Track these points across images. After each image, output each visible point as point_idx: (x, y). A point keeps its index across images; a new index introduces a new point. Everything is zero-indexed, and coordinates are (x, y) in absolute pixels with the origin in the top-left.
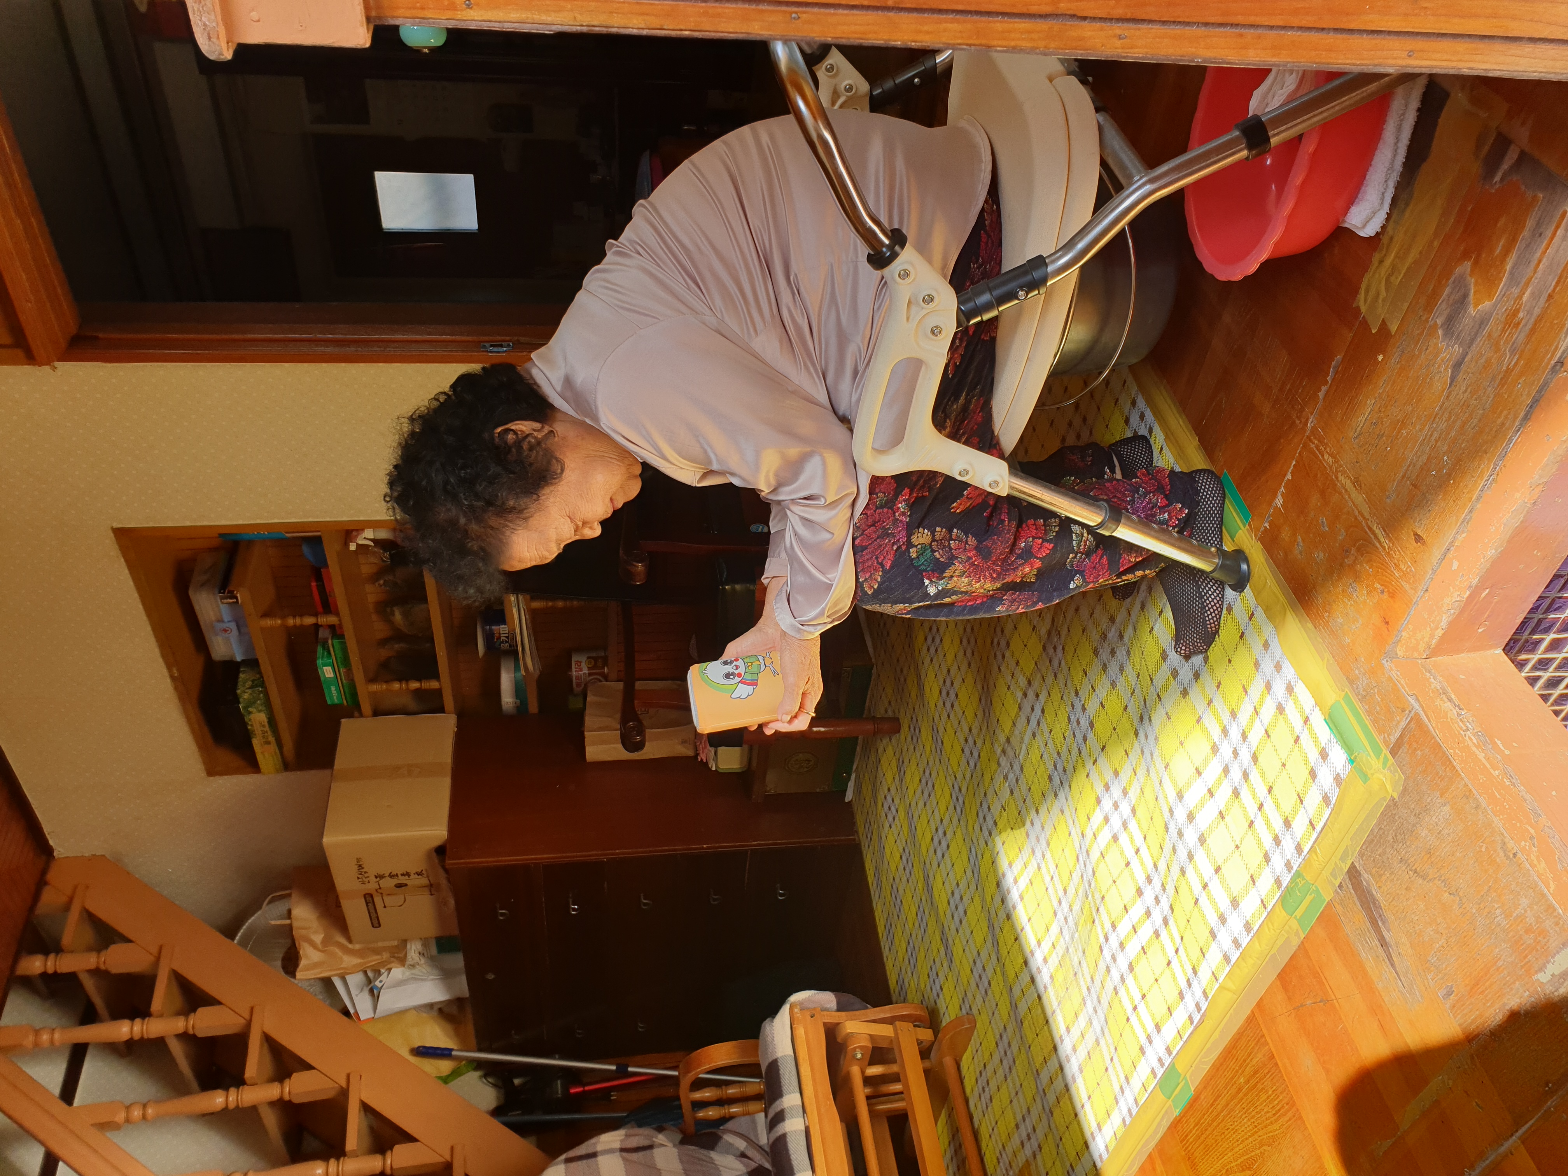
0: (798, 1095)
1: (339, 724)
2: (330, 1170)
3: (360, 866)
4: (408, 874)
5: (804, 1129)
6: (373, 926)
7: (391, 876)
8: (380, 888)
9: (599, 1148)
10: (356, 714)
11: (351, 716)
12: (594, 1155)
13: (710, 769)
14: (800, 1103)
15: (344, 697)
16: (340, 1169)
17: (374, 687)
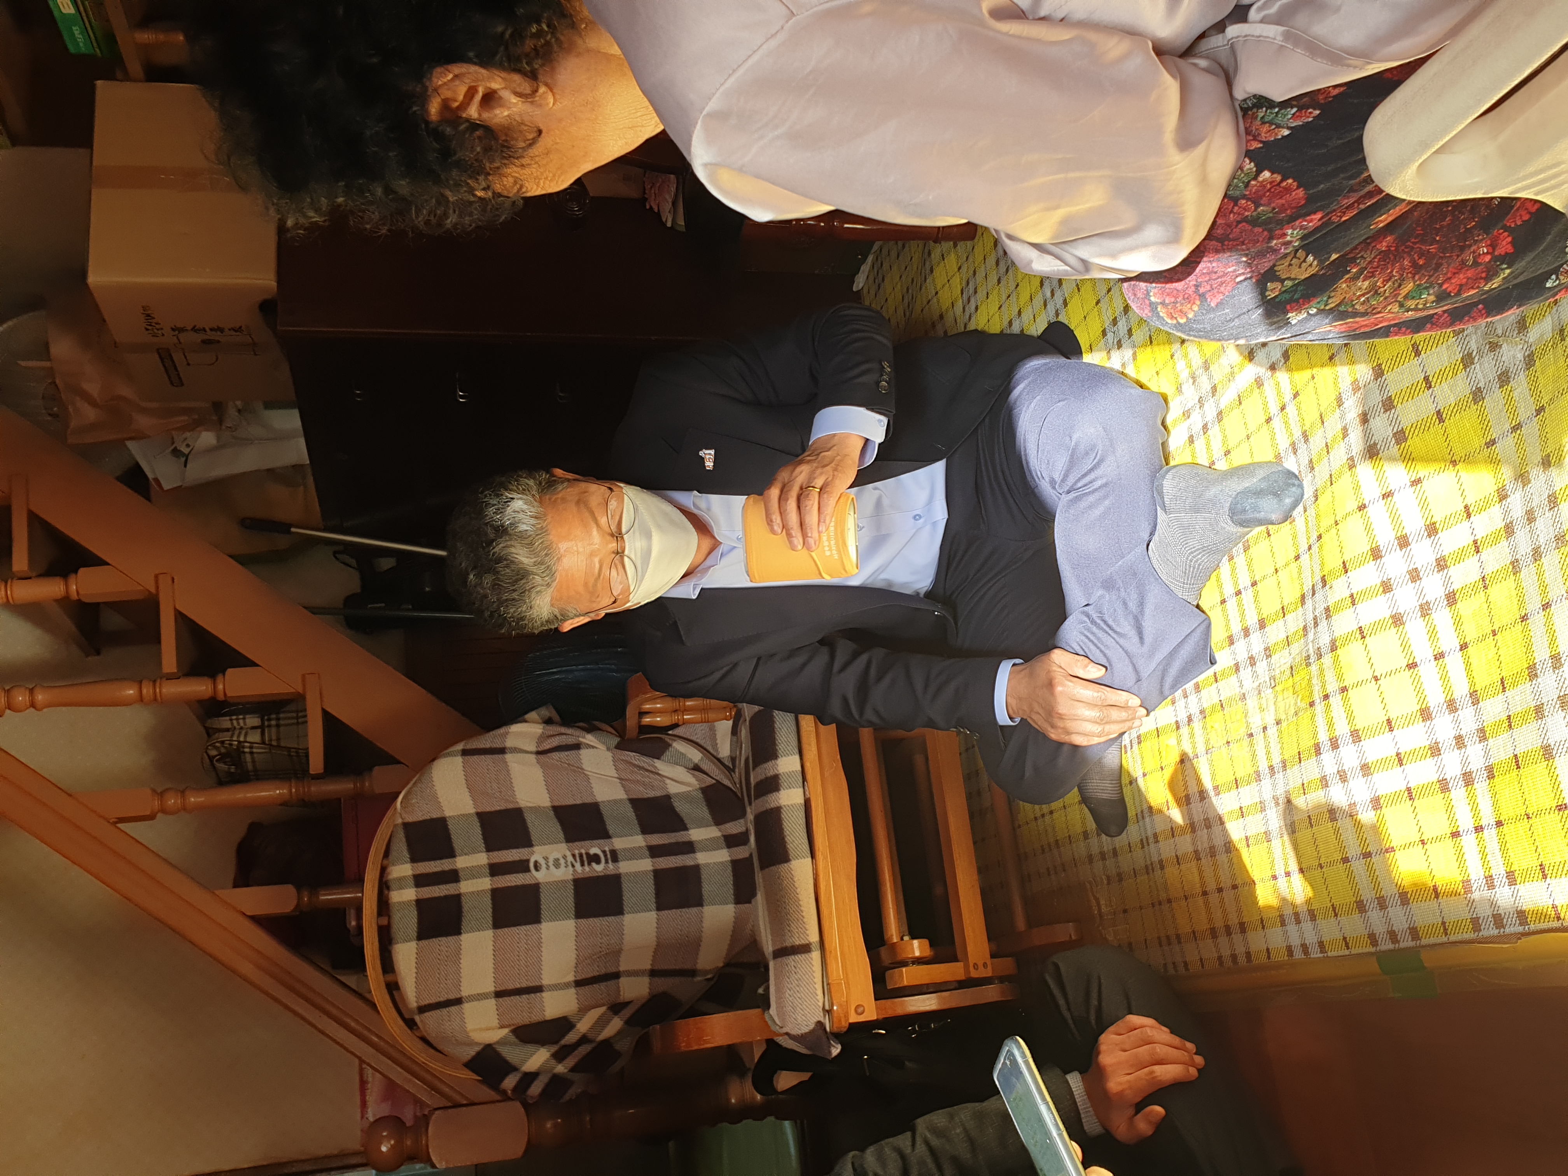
0: (797, 757)
1: (93, 88)
2: (144, 691)
3: (148, 315)
4: (221, 330)
5: (802, 802)
6: (172, 383)
7: (194, 329)
8: (180, 343)
9: (509, 743)
10: (119, 75)
11: (110, 76)
12: (502, 751)
13: (664, 224)
14: (799, 768)
15: (95, 45)
16: (158, 690)
17: (145, 37)
